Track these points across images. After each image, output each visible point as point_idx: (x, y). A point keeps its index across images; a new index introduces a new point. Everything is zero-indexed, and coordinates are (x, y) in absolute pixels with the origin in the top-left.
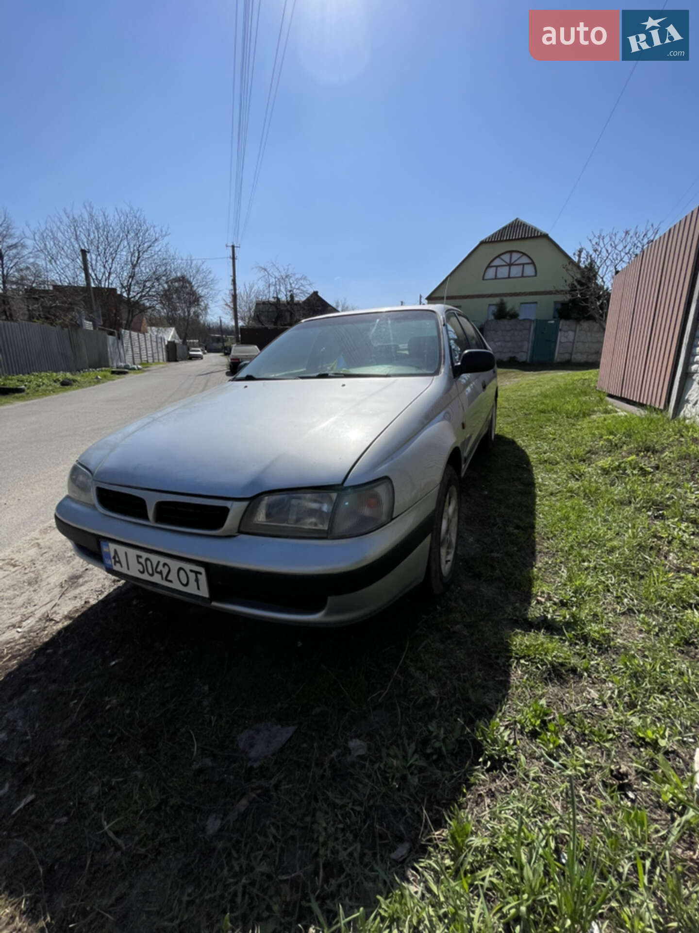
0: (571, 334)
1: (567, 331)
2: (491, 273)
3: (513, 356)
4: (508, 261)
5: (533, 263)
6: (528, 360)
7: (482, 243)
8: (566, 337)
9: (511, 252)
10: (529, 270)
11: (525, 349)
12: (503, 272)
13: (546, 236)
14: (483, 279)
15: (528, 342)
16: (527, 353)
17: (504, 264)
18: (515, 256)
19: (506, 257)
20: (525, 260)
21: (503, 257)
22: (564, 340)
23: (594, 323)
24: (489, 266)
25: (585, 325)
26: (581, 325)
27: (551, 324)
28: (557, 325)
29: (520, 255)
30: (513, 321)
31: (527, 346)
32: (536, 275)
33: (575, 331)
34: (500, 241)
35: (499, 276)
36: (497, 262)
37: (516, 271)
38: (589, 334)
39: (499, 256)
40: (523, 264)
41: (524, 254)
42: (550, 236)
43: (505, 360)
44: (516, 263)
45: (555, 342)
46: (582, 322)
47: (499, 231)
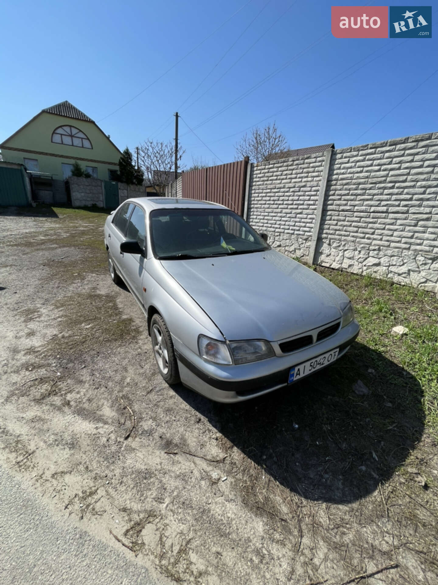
0: (125, 191)
1: (123, 190)
2: (57, 138)
3: (94, 203)
4: (70, 133)
5: (88, 139)
6: (105, 207)
7: (44, 112)
8: (123, 193)
9: (70, 126)
10: (87, 144)
11: (101, 199)
12: (67, 140)
13: (93, 123)
14: (52, 142)
15: (102, 194)
16: (103, 202)
17: (67, 134)
18: (74, 131)
19: (67, 129)
20: (81, 135)
21: (65, 128)
22: (122, 195)
23: (136, 187)
24: (54, 133)
25: (132, 187)
26: (130, 187)
27: (114, 184)
28: (117, 185)
29: (78, 131)
30: (89, 179)
31: (102, 197)
32: (92, 148)
33: (127, 190)
34: (59, 115)
35: (65, 142)
36: (60, 131)
37: (77, 142)
38: (134, 192)
39: (61, 127)
40: (82, 138)
41: (80, 131)
42: (96, 123)
43: (89, 206)
44: (75, 136)
45: (118, 196)
46: (130, 185)
47: (56, 106)
